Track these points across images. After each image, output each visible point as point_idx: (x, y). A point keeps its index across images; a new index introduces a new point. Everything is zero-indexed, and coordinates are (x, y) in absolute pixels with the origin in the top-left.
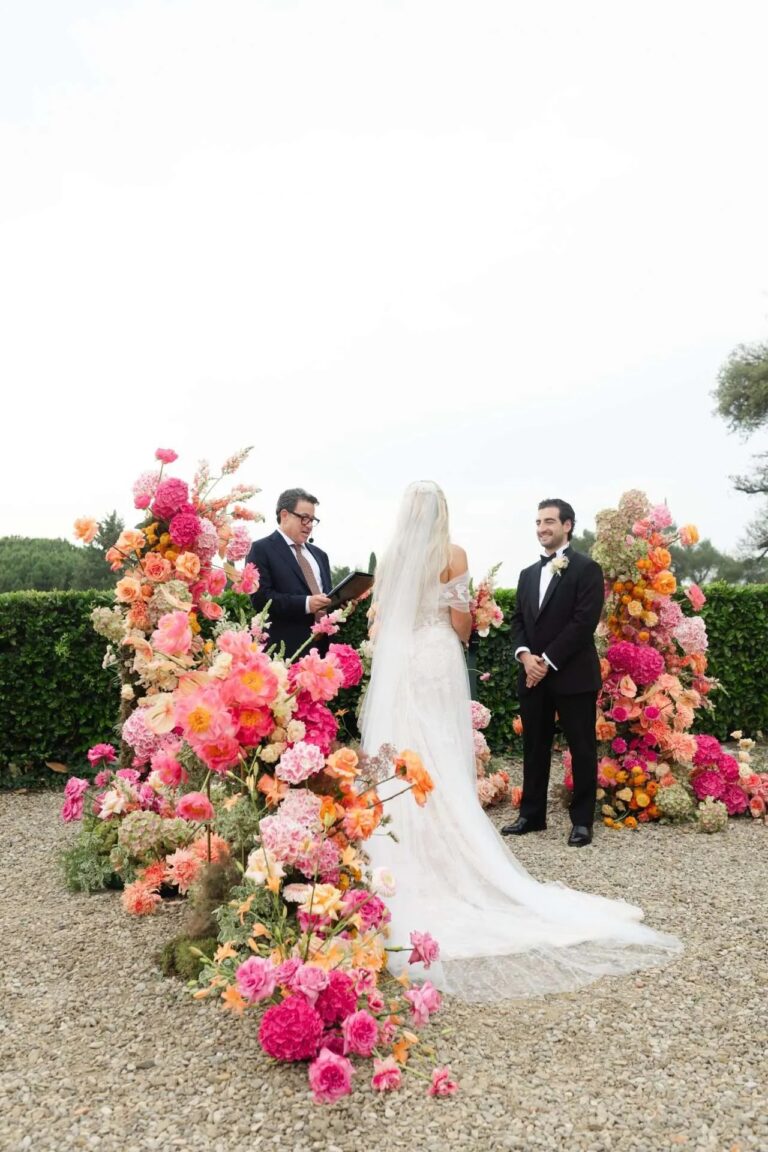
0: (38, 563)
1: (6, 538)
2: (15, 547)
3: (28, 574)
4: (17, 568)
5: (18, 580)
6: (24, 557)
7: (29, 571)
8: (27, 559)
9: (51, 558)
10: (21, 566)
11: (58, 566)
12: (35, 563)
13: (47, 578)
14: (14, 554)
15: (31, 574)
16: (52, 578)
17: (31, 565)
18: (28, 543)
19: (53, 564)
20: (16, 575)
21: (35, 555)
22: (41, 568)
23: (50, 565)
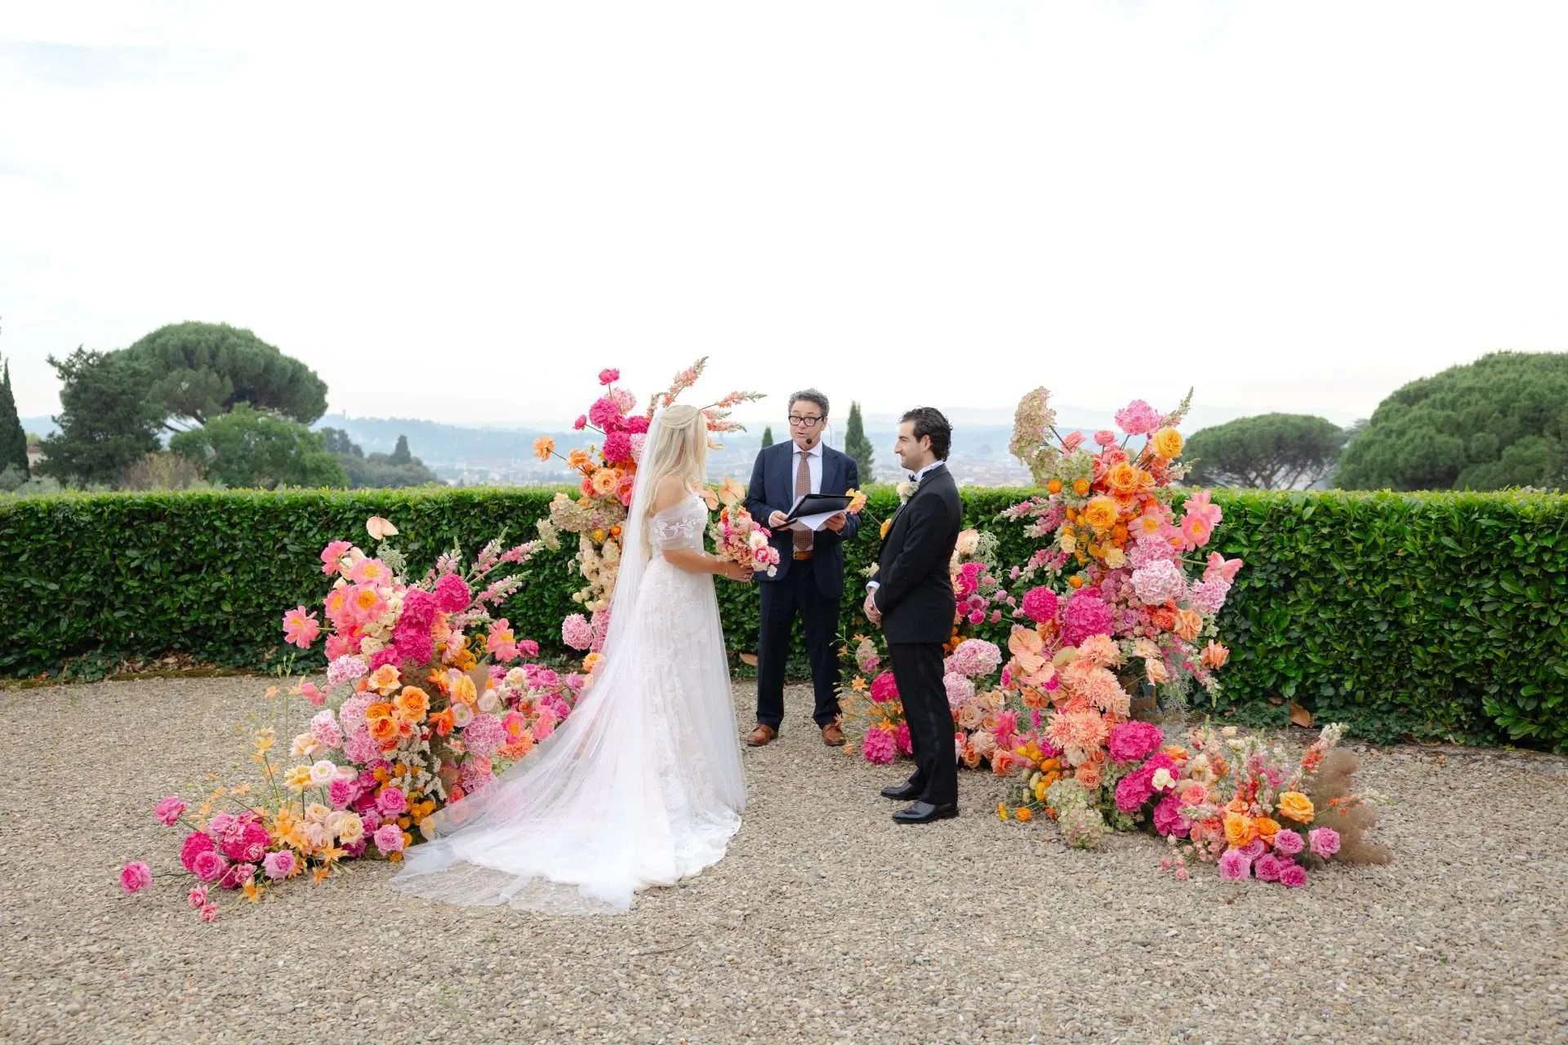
0: (1529, 389)
1: (1491, 356)
2: (1499, 367)
3: (1512, 405)
4: (1496, 397)
5: (1496, 414)
6: (1508, 380)
7: (1513, 401)
8: (1512, 384)
9: (1549, 382)
10: (1503, 395)
11: (1559, 393)
12: (1525, 388)
13: (1542, 411)
14: (1495, 379)
15: (1517, 405)
16: (1549, 410)
17: (1518, 394)
18: (1524, 359)
19: (1552, 390)
20: (1495, 406)
21: (1525, 378)
22: (1532, 397)
23: (1546, 392)
